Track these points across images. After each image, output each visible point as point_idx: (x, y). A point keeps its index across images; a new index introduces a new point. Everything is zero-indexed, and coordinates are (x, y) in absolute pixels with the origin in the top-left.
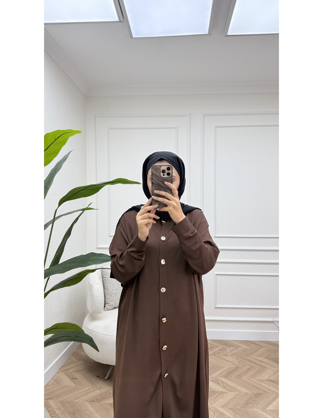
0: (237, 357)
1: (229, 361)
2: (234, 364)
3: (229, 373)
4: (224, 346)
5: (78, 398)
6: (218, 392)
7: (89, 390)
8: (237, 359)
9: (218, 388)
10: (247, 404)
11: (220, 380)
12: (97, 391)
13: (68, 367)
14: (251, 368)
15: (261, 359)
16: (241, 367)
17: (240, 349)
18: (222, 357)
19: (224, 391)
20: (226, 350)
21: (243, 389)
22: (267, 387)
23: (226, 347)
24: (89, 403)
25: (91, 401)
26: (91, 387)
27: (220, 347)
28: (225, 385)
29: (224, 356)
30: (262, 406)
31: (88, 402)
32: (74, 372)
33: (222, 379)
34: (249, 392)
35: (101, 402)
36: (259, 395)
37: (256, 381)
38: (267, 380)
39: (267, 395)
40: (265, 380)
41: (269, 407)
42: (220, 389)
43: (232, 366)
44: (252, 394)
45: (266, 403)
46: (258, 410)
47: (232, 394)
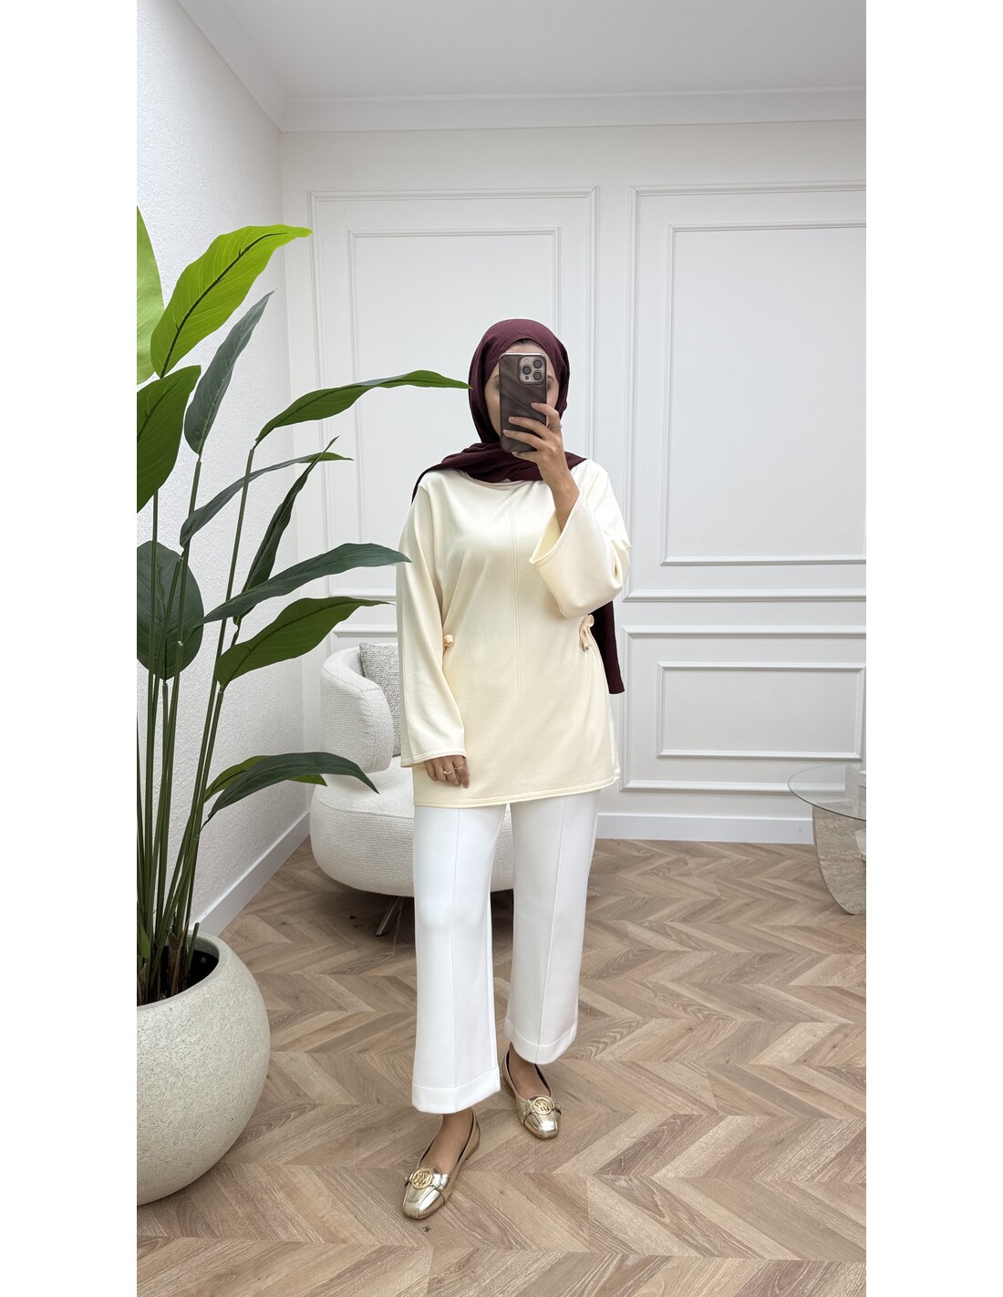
0: (715, 879)
1: (694, 888)
2: (708, 894)
3: (695, 914)
4: (681, 856)
5: (303, 967)
6: (664, 951)
8: (715, 882)
9: (664, 943)
10: (740, 974)
11: (668, 926)
12: (349, 953)
13: (267, 904)
14: (753, 902)
15: (780, 883)
16: (724, 901)
17: (725, 861)
18: (675, 878)
19: (679, 949)
20: (687, 864)
21: (730, 945)
22: (794, 941)
23: (687, 858)
24: (333, 976)
25: (338, 972)
26: (332, 945)
27: (666, 856)
28: (684, 938)
29: (681, 875)
30: (777, 980)
31: (328, 974)
32: (284, 913)
33: (677, 925)
34: (745, 951)
35: (362, 975)
36: (770, 956)
37: (765, 930)
38: (793, 926)
39: (791, 958)
40: (788, 928)
41: (797, 980)
42: (671, 945)
43: (703, 897)
44: (753, 954)
45: (787, 973)
46: (766, 987)
47: (700, 957)
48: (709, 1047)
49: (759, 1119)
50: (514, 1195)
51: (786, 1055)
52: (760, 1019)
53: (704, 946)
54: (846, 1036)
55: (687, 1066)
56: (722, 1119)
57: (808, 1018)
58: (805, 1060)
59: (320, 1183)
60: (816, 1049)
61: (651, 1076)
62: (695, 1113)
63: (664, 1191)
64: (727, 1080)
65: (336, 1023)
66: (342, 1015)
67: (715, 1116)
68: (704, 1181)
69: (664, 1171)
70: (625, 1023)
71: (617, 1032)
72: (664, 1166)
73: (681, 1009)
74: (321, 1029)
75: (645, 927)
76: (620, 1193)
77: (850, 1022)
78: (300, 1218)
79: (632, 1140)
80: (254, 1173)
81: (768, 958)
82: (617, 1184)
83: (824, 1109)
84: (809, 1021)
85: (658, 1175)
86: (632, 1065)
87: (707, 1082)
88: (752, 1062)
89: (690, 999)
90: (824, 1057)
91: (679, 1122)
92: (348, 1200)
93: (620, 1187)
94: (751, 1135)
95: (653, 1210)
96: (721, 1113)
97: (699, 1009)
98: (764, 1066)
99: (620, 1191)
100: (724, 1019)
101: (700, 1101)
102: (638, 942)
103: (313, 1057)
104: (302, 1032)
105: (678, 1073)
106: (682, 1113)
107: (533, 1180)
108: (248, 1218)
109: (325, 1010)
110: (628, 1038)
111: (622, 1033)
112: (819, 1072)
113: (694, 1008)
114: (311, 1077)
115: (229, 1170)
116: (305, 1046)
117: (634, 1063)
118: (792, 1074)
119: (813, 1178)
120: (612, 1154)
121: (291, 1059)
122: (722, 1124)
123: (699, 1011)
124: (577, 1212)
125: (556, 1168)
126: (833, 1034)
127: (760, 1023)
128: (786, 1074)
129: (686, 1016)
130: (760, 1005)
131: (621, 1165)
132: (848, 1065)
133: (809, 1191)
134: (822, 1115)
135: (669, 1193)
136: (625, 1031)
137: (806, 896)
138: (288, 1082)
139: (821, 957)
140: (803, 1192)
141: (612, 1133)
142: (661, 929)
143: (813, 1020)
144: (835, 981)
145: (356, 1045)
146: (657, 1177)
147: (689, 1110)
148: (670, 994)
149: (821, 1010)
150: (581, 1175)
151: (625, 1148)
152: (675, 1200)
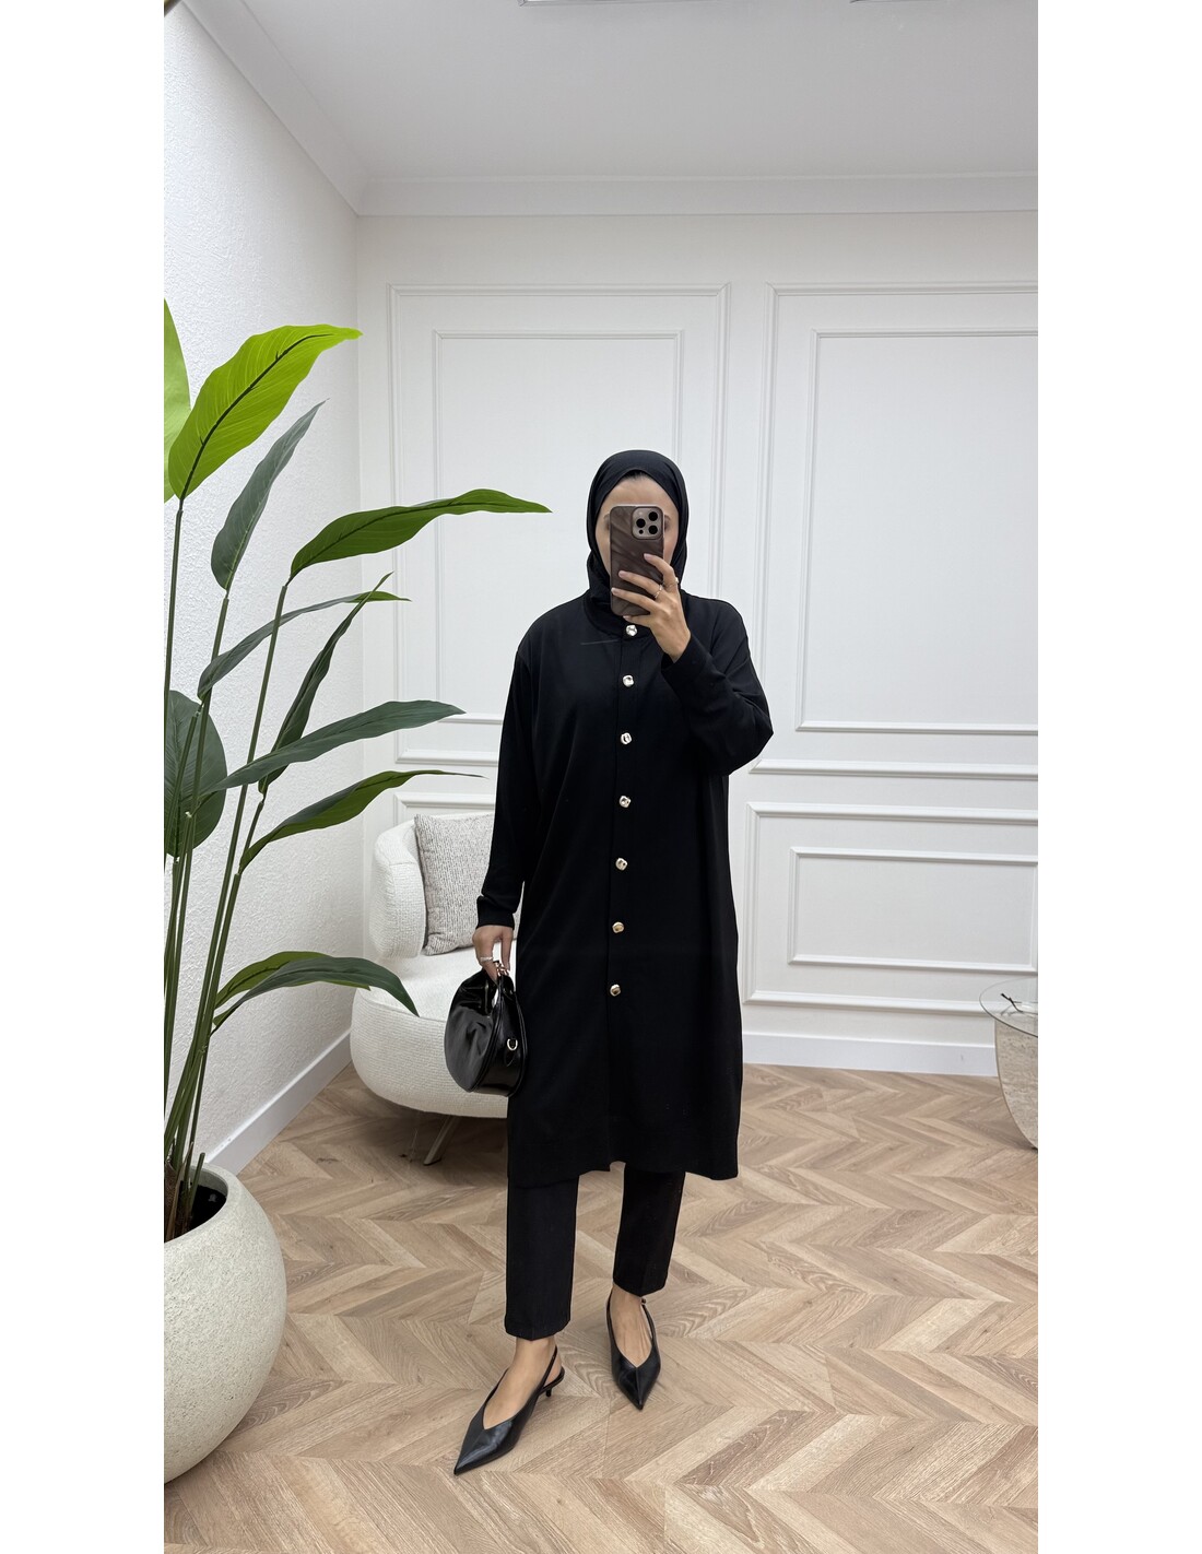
0: (856, 1118)
1: (827, 1127)
2: (843, 1134)
3: (827, 1158)
4: (817, 1086)
5: (342, 1209)
6: (785, 1204)
7: (374, 1190)
8: (855, 1120)
9: (785, 1195)
10: (875, 1235)
11: (794, 1174)
12: (402, 1193)
13: (306, 1131)
14: (898, 1146)
15: (933, 1122)
16: (864, 1144)
17: (868, 1093)
18: (807, 1113)
19: (804, 1201)
20: (821, 1096)
21: (867, 1199)
22: (944, 1196)
23: (822, 1088)
24: (378, 1222)
25: (384, 1217)
26: (380, 1183)
27: (799, 1086)
28: (811, 1188)
29: (813, 1110)
30: (921, 1244)
31: (372, 1219)
32: (326, 1142)
33: (802, 1172)
34: (886, 1207)
35: (413, 1221)
36: (914, 1214)
37: (911, 1181)
38: (946, 1178)
39: (941, 1216)
40: (938, 1179)
41: (945, 1245)
42: (792, 1196)
43: (838, 1139)
44: (894, 1211)
45: (933, 1235)
46: (905, 1252)
47: (830, 1212)
48: (831, 1326)
49: (886, 1420)
50: (573, 1504)
51: (924, 1339)
52: (897, 1293)
53: (834, 1199)
54: (1001, 1318)
55: (800, 1349)
56: (839, 1418)
57: (956, 1294)
58: (948, 1346)
59: (338, 1483)
60: (962, 1334)
61: (756, 1361)
62: (806, 1409)
63: (761, 1508)
64: (849, 1368)
65: (376, 1280)
66: (387, 1270)
67: (830, 1413)
68: (809, 1497)
69: (762, 1482)
70: (730, 1292)
71: (717, 1304)
72: (762, 1475)
73: (799, 1277)
74: (358, 1287)
75: (765, 1174)
76: (707, 1509)
77: (1008, 1300)
78: (309, 1525)
79: (728, 1440)
80: (259, 1466)
81: (912, 1216)
82: (703, 1496)
83: (967, 1411)
84: (955, 1297)
85: (754, 1486)
86: (733, 1347)
87: (824, 1371)
88: (882, 1347)
89: (812, 1266)
90: (973, 1343)
91: (786, 1420)
92: (370, 1504)
93: (707, 1500)
94: (874, 1440)
95: (746, 1531)
96: (839, 1411)
97: (821, 1278)
98: (896, 1352)
99: (707, 1506)
100: (851, 1291)
101: (813, 1395)
102: (755, 1192)
103: (344, 1322)
104: (334, 1289)
105: (788, 1359)
106: (790, 1408)
107: (599, 1486)
108: (246, 1522)
109: (365, 1264)
110: (732, 1311)
111: (724, 1305)
112: (965, 1363)
113: (816, 1275)
114: (339, 1347)
115: (229, 1461)
116: (335, 1308)
117: (736, 1343)
118: (931, 1364)
119: (947, 1497)
120: (701, 1458)
121: (318, 1323)
122: (839, 1424)
123: (822, 1280)
124: (650, 1530)
125: (629, 1473)
126: (985, 1314)
127: (896, 1297)
128: (922, 1363)
129: (806, 1286)
130: (897, 1275)
131: (709, 1473)
132: (1001, 1356)
133: (941, 1514)
134: (964, 1418)
135: (767, 1511)
136: (728, 1302)
137: (964, 1140)
138: (311, 1352)
139: (977, 1218)
140: (932, 1515)
141: (703, 1431)
142: (783, 1177)
143: (962, 1296)
144: (993, 1248)
145: (399, 1308)
146: (752, 1490)
147: (800, 1404)
148: (786, 1258)
149: (972, 1285)
150: (659, 1482)
151: (716, 1451)
152: (774, 1520)
